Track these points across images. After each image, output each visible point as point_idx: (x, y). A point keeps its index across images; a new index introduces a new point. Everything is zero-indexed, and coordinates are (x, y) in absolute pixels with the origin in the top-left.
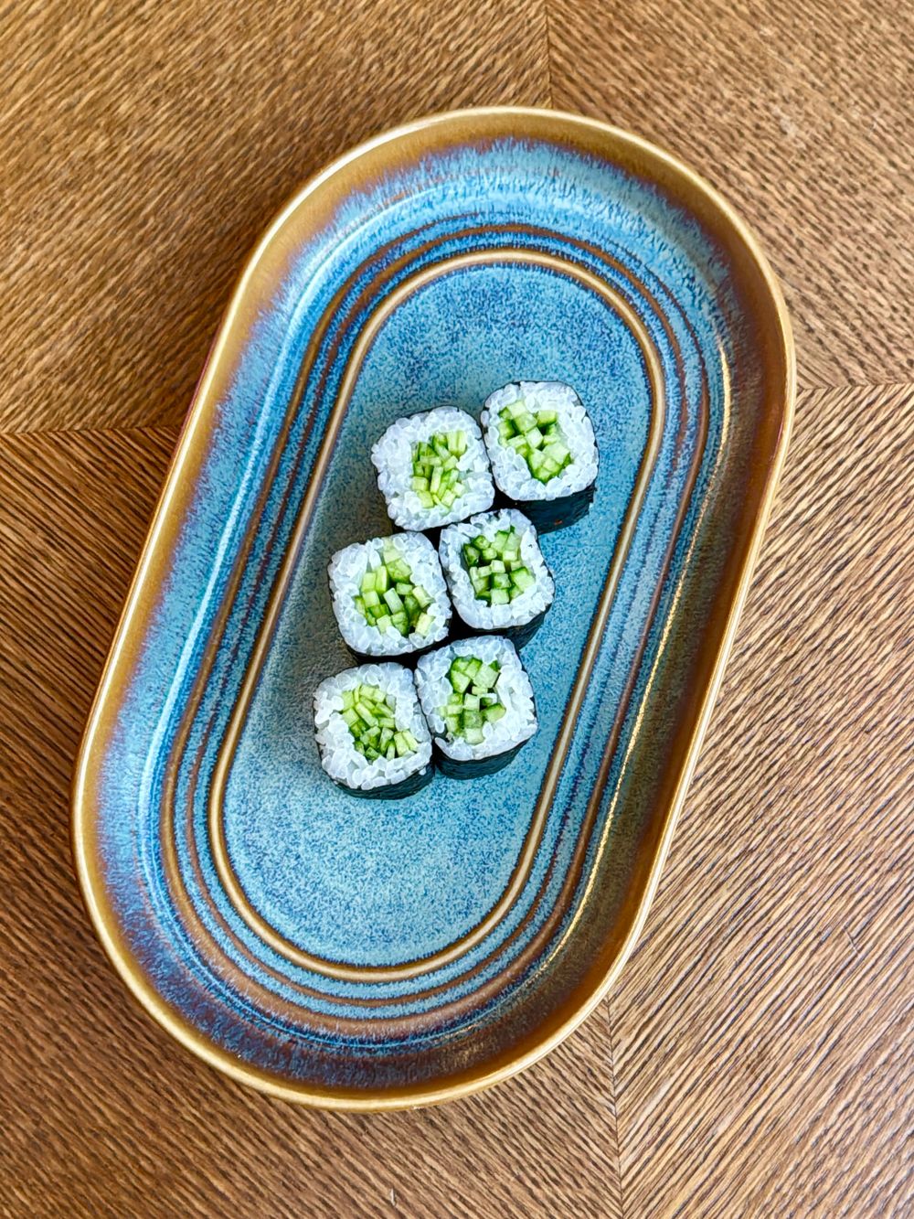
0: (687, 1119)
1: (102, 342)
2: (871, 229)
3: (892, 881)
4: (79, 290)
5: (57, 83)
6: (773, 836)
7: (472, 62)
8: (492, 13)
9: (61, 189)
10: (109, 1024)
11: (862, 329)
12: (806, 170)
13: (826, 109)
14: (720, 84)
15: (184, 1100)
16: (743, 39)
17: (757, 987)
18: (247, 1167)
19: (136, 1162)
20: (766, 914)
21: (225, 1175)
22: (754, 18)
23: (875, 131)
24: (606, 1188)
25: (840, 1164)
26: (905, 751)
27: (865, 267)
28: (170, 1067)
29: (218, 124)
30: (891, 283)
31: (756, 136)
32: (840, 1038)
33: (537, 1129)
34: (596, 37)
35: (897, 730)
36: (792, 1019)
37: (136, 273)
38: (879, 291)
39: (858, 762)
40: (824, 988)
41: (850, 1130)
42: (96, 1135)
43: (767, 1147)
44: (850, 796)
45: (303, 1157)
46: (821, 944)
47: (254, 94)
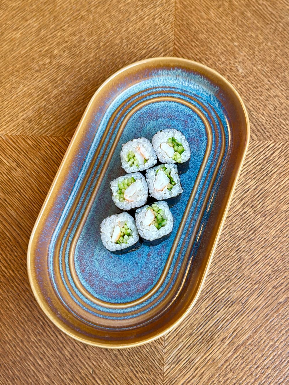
0: (186, 356)
1: (40, 113)
2: (261, 98)
3: (256, 287)
4: (36, 98)
5: (38, 44)
6: (220, 270)
7: (152, 47)
8: (159, 34)
9: (35, 72)
10: (13, 309)
11: (257, 125)
12: (244, 81)
13: (251, 65)
14: (221, 57)
15: (32, 335)
16: (229, 45)
17: (212, 316)
18: (49, 357)
19: (15, 352)
20: (216, 293)
21: (41, 359)
22: (232, 40)
23: (265, 72)
24: (159, 376)
25: (233, 375)
26: (262, 248)
27: (259, 108)
28: (29, 323)
29: (81, 58)
30: (266, 113)
31: (230, 71)
32: (236, 335)
33: (139, 355)
34: (188, 43)
35: (260, 241)
36: (222, 328)
37: (53, 95)
38: (263, 115)
39: (247, 249)
40: (232, 318)
41: (237, 365)
42: (5, 342)
43: (211, 367)
44: (244, 259)
45: (66, 356)
46: (232, 304)
47: (91, 51)
